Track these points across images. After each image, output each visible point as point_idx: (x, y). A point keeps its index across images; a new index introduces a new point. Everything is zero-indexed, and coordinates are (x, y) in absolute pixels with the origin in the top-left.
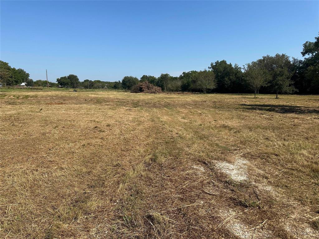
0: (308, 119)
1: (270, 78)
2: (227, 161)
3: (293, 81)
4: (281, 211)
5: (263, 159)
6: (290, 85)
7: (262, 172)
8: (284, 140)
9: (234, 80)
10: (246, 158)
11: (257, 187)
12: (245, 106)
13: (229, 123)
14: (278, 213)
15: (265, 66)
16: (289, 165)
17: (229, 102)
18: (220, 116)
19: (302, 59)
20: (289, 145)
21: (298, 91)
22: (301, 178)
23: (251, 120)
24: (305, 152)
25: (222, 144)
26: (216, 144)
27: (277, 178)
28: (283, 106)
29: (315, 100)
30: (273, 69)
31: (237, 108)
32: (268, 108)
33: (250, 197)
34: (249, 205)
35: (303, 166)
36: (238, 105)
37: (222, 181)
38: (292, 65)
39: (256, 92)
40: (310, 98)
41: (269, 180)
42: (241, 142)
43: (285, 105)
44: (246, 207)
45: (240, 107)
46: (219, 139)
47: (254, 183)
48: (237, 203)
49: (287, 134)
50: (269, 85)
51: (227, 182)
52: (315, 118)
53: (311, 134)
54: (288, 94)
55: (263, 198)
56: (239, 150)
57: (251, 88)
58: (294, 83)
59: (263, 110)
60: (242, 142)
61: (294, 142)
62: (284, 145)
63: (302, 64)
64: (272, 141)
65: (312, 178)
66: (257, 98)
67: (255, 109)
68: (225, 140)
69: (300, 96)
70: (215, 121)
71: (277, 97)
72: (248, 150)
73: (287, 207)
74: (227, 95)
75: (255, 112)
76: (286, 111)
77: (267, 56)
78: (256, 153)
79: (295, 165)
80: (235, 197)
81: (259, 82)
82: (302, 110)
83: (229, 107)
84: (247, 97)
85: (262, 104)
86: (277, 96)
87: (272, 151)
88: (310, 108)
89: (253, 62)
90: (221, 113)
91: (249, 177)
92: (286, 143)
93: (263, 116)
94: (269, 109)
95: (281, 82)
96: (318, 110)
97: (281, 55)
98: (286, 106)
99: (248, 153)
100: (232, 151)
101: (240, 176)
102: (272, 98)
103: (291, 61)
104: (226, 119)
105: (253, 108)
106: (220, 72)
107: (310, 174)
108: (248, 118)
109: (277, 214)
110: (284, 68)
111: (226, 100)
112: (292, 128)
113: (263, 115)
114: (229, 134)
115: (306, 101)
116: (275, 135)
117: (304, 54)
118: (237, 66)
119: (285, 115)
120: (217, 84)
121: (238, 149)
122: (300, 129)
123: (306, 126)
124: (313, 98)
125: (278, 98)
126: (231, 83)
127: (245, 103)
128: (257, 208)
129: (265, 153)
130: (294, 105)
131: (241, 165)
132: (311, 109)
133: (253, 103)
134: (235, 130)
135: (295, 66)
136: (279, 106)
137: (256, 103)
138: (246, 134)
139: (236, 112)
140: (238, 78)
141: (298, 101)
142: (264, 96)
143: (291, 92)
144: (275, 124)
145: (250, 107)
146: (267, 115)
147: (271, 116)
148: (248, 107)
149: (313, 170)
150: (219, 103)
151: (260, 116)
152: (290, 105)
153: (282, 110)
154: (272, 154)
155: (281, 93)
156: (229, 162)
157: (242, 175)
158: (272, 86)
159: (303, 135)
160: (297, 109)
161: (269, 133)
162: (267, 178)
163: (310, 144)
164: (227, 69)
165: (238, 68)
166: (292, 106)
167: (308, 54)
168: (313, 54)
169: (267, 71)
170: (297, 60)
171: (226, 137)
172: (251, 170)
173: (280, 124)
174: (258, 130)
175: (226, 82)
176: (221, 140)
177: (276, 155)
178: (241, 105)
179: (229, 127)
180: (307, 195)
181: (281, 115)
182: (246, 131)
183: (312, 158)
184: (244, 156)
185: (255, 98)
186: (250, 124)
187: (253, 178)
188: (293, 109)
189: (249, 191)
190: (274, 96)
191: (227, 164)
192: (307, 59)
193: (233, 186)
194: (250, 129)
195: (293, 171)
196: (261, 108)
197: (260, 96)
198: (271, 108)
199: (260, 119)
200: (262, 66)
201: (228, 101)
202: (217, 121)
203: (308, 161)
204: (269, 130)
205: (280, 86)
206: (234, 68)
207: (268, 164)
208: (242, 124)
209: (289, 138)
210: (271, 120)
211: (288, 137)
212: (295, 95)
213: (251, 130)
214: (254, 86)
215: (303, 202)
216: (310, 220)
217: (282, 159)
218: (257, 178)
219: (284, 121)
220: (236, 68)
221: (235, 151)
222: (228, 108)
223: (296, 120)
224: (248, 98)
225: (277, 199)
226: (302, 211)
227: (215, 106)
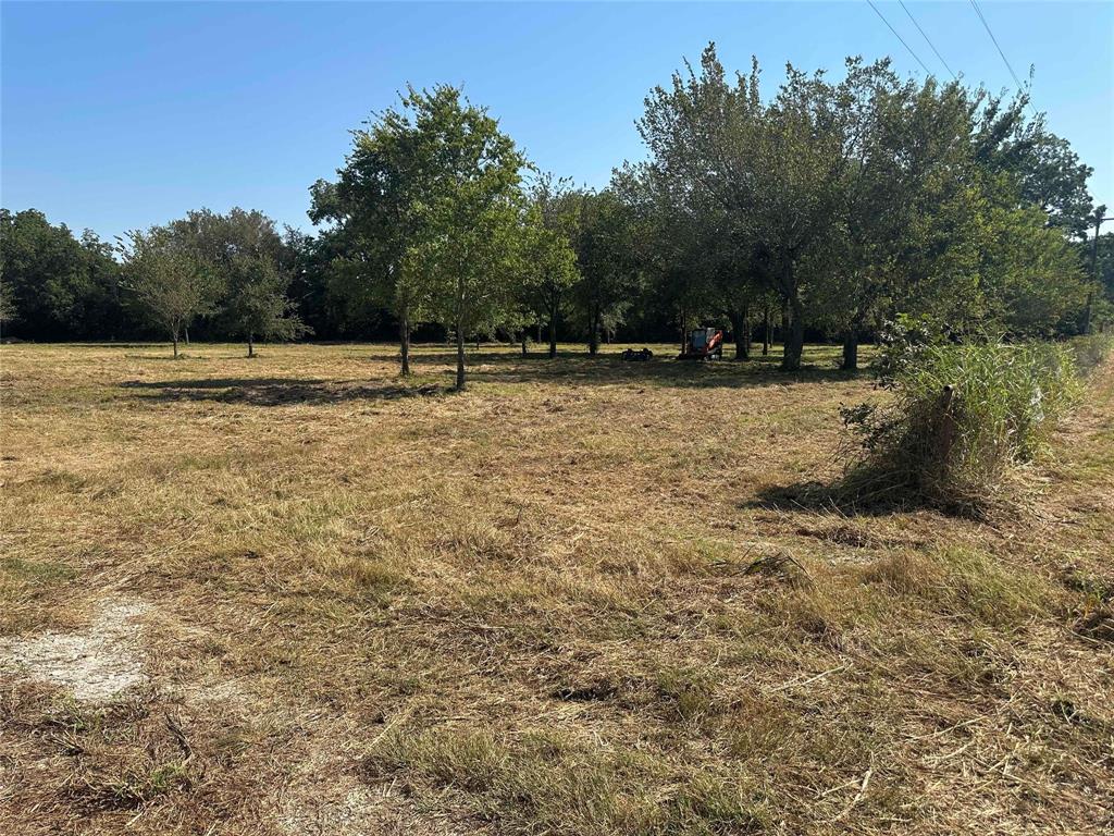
0: (345, 417)
1: (220, 287)
2: (57, 625)
3: (295, 302)
4: (267, 763)
5: (206, 580)
6: (287, 314)
7: (200, 633)
8: (278, 494)
9: (90, 292)
10: (139, 593)
11: (181, 701)
12: (138, 390)
13: (74, 462)
14: (257, 779)
15: (201, 244)
16: (294, 580)
17: (73, 376)
18: (31, 435)
19: (313, 231)
20: (291, 512)
21: (313, 333)
22: (328, 617)
23: (163, 438)
24: (338, 526)
25: (40, 556)
26: (9, 560)
27: (254, 641)
28: (273, 380)
29: (362, 358)
30: (226, 258)
31: (105, 398)
32: (224, 390)
33: (152, 753)
34: (145, 791)
35: (335, 573)
36: (112, 385)
37: (26, 727)
38: (285, 248)
39: (176, 334)
40: (347, 353)
41: (225, 656)
42: (124, 531)
43: (276, 377)
44: (133, 802)
45: (121, 392)
46: (24, 536)
47: (169, 688)
48: (93, 801)
49: (286, 473)
50: (220, 310)
51: (51, 723)
52: (363, 414)
53: (356, 463)
54: (285, 343)
55: (204, 736)
56: (114, 565)
57: (158, 320)
58: (298, 308)
59: (204, 398)
60: (126, 532)
61: (308, 497)
62: (276, 514)
63: (314, 248)
64: (236, 508)
65: (361, 606)
66: (182, 357)
67: (177, 398)
68: (53, 537)
69: (322, 348)
70: (8, 459)
71: (251, 351)
72: (151, 560)
73: (287, 741)
74: (64, 350)
75: (178, 409)
76: (281, 397)
77: (204, 212)
78: (181, 564)
79: (310, 575)
80: (87, 778)
81: (184, 301)
82: (328, 392)
83: (72, 395)
84: (147, 353)
85: (202, 378)
86: (250, 348)
87: (237, 544)
88: (349, 384)
89: (154, 229)
90: (38, 425)
91: (152, 671)
92: (283, 506)
93: (205, 420)
94: (225, 394)
95: (258, 304)
96: (370, 387)
97: (249, 213)
98: (281, 381)
99: (150, 571)
100: (83, 577)
101: (111, 677)
102: (235, 355)
103: (281, 234)
104: (60, 444)
105: (170, 392)
106: (24, 256)
107: (355, 595)
108: (149, 432)
109: (252, 784)
110: (261, 256)
111: (58, 369)
112: (301, 452)
113: (205, 416)
114: (71, 507)
115: (339, 363)
116: (249, 483)
117: (316, 217)
118: (94, 237)
119: (278, 410)
120: (13, 303)
121: (110, 561)
122: (326, 450)
123: (342, 440)
124: (356, 354)
125: (254, 356)
126: (76, 301)
127: (139, 378)
128: (180, 788)
129: (212, 558)
130: (305, 378)
131: (119, 628)
132: (354, 386)
133: (168, 375)
134: (96, 486)
135: (297, 253)
136: (260, 381)
137: (181, 377)
138: (142, 495)
139: (102, 412)
140: (102, 283)
141: (316, 364)
142: (210, 351)
143: (293, 336)
144: (249, 446)
145: (157, 391)
146: (219, 415)
147: (232, 419)
148: (151, 391)
149: (364, 580)
150: (25, 384)
151: (194, 423)
152: (293, 377)
153: (268, 393)
154: (236, 555)
155: (260, 339)
156: (69, 628)
157: (119, 669)
158: (230, 316)
159: (333, 471)
160: (315, 389)
161: (230, 481)
162: (217, 651)
163: (353, 496)
164: (49, 245)
165: (98, 245)
166: (297, 382)
167: (328, 220)
168: (340, 221)
169: (209, 265)
170: (300, 234)
171: (58, 523)
172: (159, 635)
173: (264, 445)
174: (185, 476)
175: (54, 298)
176: (35, 539)
177: (252, 555)
178: (122, 385)
179: (70, 478)
180: (348, 673)
181: (266, 411)
182: (142, 484)
183: (359, 541)
184: (135, 587)
185: (175, 358)
186: (158, 456)
187: (167, 668)
188: (303, 388)
189: (149, 728)
190: (241, 350)
191: (59, 640)
192: (325, 234)
193: (79, 731)
194: (159, 474)
195: (305, 600)
196: (198, 392)
197: (194, 351)
198: (234, 392)
199: (197, 432)
200: (191, 246)
201: (69, 371)
202: (18, 459)
203: (347, 554)
204: (229, 469)
205: (257, 318)
206: (83, 247)
207: (224, 594)
208: (127, 460)
209: (293, 485)
210: (232, 431)
211: (290, 481)
212: (307, 346)
213: (163, 478)
214: (168, 316)
215: (335, 701)
216: (357, 758)
217: (271, 567)
218: (183, 662)
219: (276, 432)
220: (89, 245)
221: (95, 573)
222: (70, 400)
223: (312, 426)
224: (151, 358)
225: (254, 720)
226: (334, 735)
227: (7, 394)
